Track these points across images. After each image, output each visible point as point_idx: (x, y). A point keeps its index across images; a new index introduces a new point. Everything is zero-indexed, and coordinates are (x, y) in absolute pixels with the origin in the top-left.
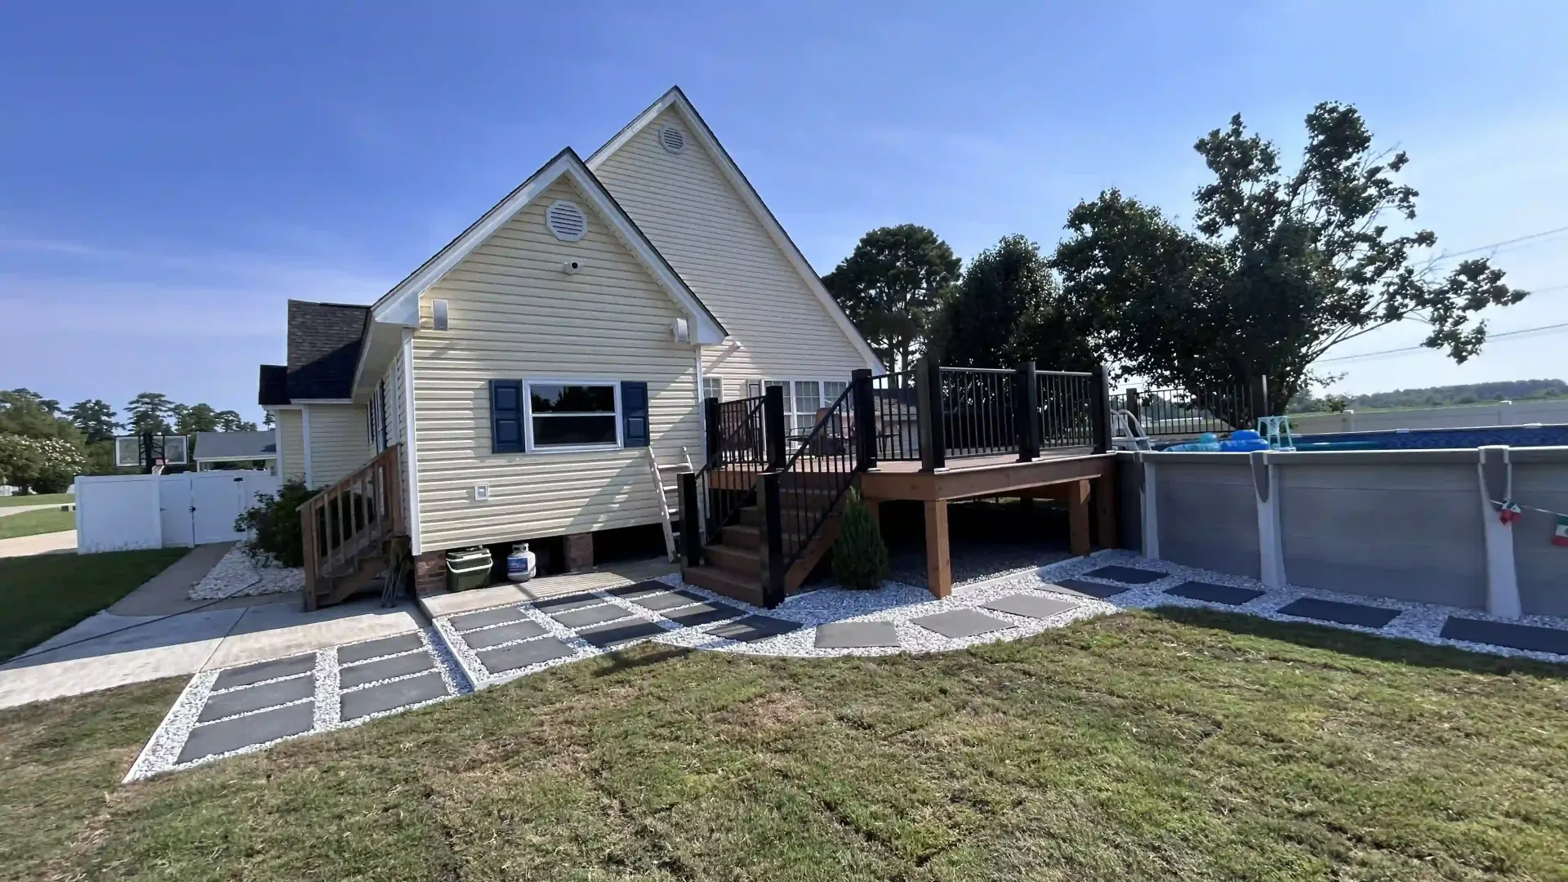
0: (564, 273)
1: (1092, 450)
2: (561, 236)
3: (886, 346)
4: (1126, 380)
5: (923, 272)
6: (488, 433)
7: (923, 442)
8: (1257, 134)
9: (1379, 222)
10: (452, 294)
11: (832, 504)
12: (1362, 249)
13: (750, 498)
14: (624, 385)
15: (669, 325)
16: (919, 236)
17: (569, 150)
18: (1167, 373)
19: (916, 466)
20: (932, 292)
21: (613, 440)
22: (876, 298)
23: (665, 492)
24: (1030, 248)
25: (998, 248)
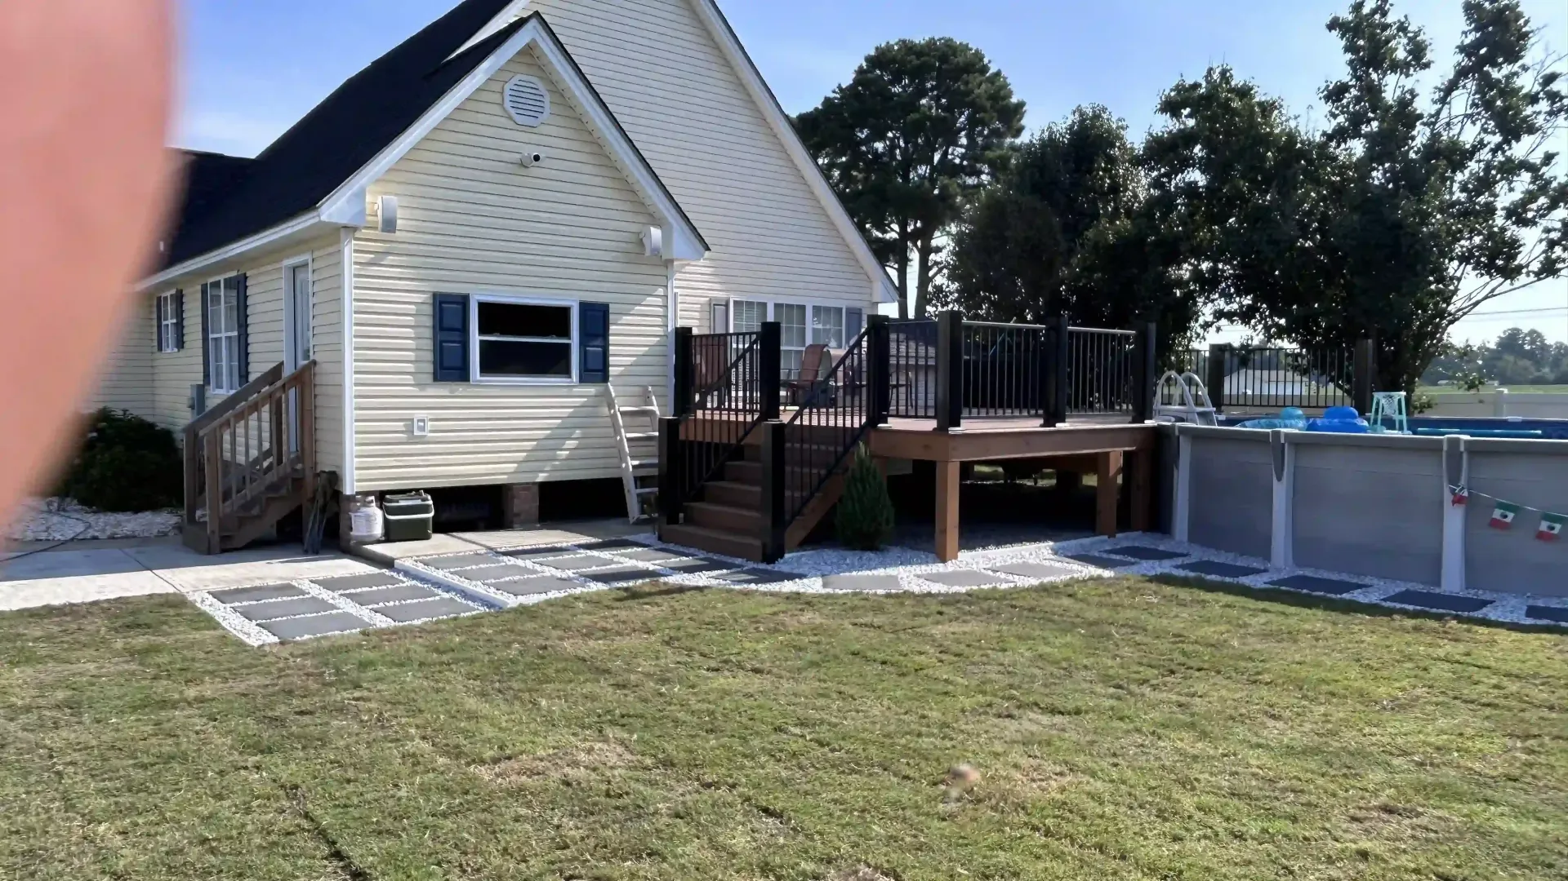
0: (522, 165)
1: (1130, 418)
2: (520, 119)
3: (894, 235)
4: (1218, 329)
5: (962, 119)
6: (429, 356)
7: (940, 395)
8: (1406, 17)
9: (1549, 146)
10: (401, 189)
11: (838, 460)
12: (1523, 182)
13: (737, 451)
14: (585, 307)
15: (639, 233)
16: (960, 59)
17: (537, 14)
18: (1283, 322)
19: (930, 425)
20: (975, 155)
21: (567, 372)
22: (883, 154)
23: (629, 440)
24: (1114, 126)
25: (1069, 122)
